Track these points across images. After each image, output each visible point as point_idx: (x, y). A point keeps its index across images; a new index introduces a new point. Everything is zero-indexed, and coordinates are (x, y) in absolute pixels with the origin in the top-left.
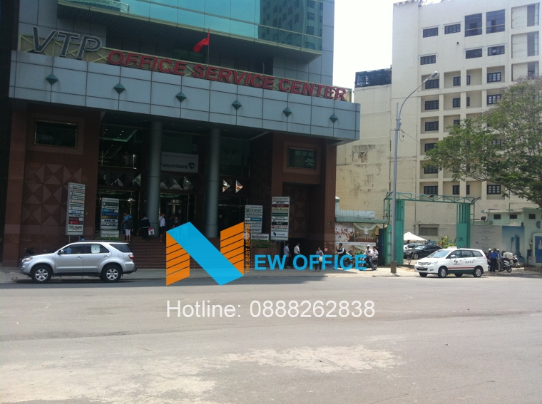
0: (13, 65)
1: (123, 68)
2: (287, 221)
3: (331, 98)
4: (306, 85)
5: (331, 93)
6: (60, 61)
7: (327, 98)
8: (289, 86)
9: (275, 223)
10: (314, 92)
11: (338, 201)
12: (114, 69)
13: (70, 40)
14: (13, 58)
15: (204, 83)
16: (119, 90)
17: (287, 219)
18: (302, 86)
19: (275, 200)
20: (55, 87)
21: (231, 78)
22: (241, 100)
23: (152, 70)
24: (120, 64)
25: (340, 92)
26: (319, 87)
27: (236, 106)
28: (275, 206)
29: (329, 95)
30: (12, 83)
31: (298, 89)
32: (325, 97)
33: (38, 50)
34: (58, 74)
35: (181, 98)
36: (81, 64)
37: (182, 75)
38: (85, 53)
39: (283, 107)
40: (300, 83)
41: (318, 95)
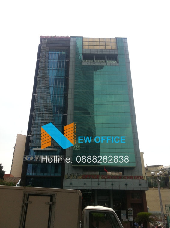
0: (64, 182)
1: (86, 179)
2: (132, 215)
3: (139, 179)
4: (131, 176)
5: (139, 178)
6: (73, 179)
7: (138, 179)
8: (126, 177)
9: (129, 216)
10: (134, 178)
11: (148, 208)
12: (84, 179)
13: (75, 174)
14: (64, 180)
15: (104, 180)
16: (85, 184)
17: (132, 214)
18: (130, 177)
19: (129, 209)
20: (72, 185)
21: (111, 178)
22: (114, 183)
23: (92, 178)
24: (85, 178)
25: (141, 177)
26: (135, 176)
27: (112, 184)
28: (129, 210)
29: (138, 178)
30: (63, 186)
31: (129, 178)
32: (137, 179)
33: (68, 178)
34: (72, 182)
35: (99, 184)
36: (76, 179)
37: (99, 178)
38: (78, 176)
39: (125, 183)
40: (129, 176)
41: (135, 179)
